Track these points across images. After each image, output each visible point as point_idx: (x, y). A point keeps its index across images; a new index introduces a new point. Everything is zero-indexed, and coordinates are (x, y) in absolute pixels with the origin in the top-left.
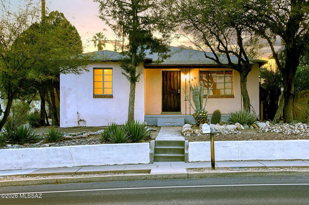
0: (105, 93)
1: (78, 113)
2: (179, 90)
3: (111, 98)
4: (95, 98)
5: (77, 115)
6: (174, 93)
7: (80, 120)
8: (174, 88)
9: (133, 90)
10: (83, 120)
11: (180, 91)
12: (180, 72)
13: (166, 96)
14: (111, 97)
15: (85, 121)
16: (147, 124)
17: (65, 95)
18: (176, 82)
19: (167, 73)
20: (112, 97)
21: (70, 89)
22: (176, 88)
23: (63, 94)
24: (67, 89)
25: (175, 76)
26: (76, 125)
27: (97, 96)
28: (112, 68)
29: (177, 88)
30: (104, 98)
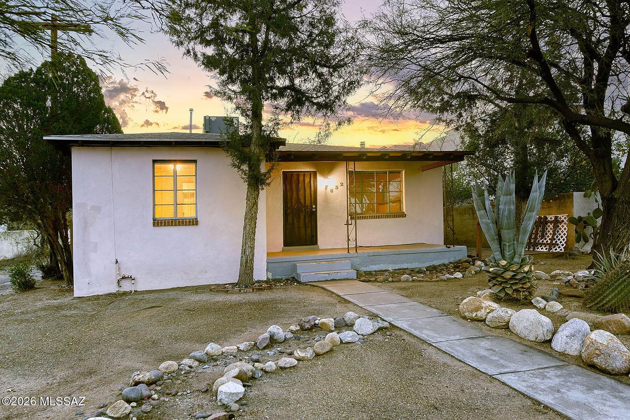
0: (179, 216)
1: (117, 262)
2: (314, 206)
3: (193, 225)
4: (158, 225)
5: (114, 266)
6: (305, 212)
7: (123, 278)
8: (305, 202)
9: (255, 206)
10: (131, 277)
11: (316, 208)
12: (315, 173)
13: (290, 218)
14: (194, 222)
15: (134, 279)
16: (272, 276)
17: (86, 223)
18: (308, 192)
19: (292, 175)
20: (197, 224)
21: (97, 209)
22: (308, 203)
23: (80, 220)
24: (89, 208)
25: (307, 180)
26: (114, 289)
27: (161, 223)
28: (195, 161)
29: (310, 203)
30: (179, 225)
